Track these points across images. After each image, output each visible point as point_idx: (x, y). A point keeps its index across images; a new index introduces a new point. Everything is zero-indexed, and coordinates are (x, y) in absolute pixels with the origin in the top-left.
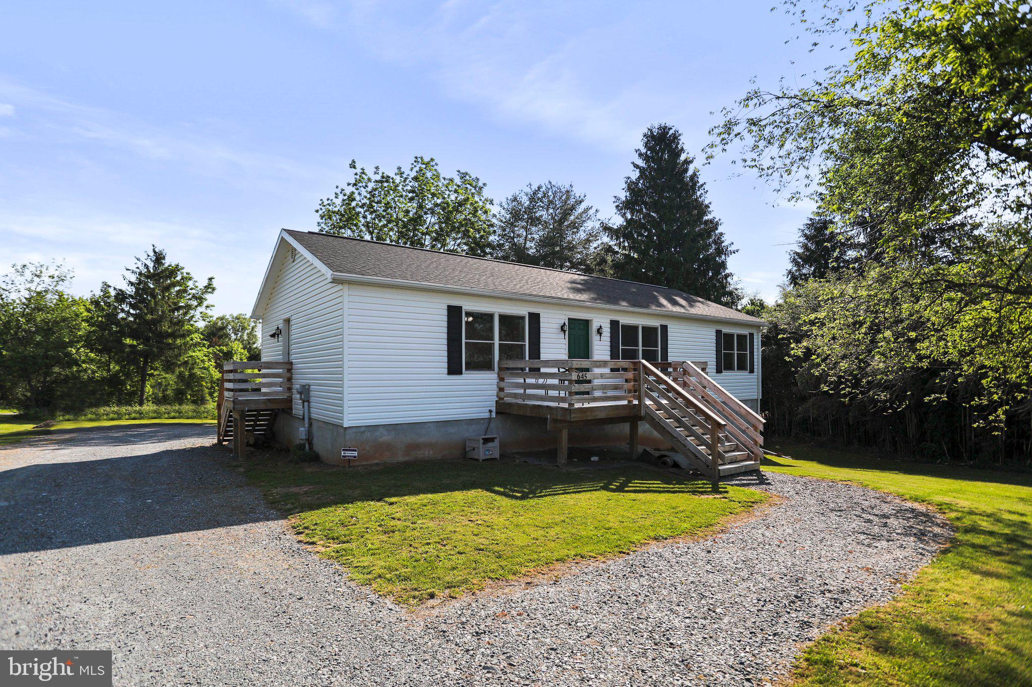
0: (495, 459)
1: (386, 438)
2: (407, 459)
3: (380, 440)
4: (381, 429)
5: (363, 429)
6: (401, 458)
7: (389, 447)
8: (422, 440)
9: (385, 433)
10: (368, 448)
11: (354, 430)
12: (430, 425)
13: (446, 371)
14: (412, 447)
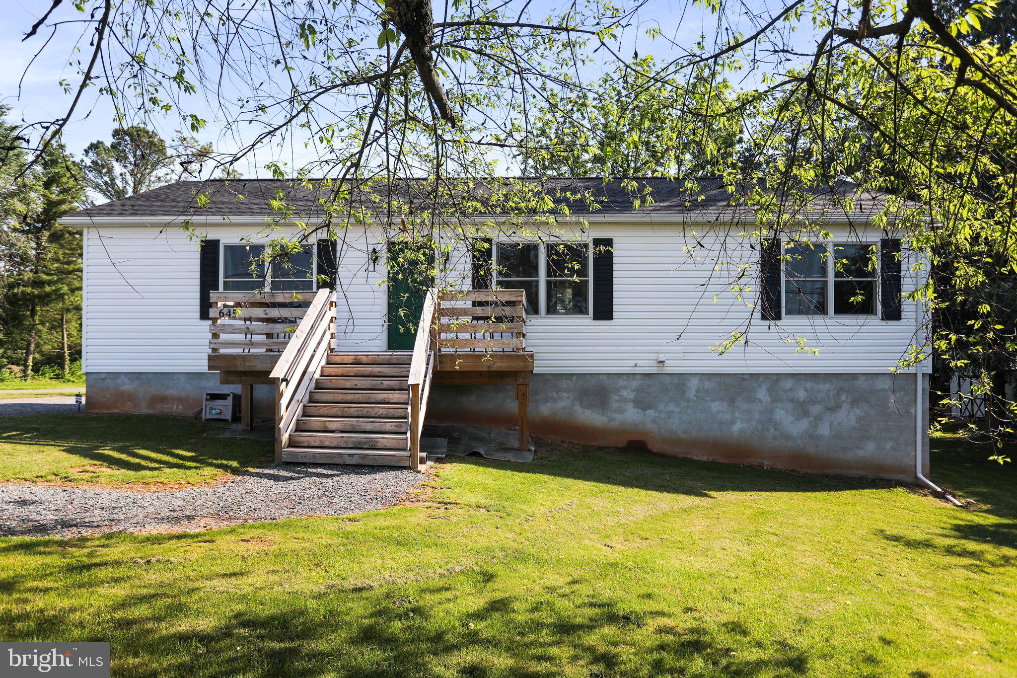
0: (226, 421)
1: (128, 386)
2: (151, 412)
3: (122, 388)
4: (122, 377)
5: (103, 376)
6: (145, 410)
7: (130, 397)
8: (170, 392)
9: (127, 381)
10: (108, 396)
11: (94, 376)
12: (179, 376)
13: (198, 315)
14: (156, 400)
